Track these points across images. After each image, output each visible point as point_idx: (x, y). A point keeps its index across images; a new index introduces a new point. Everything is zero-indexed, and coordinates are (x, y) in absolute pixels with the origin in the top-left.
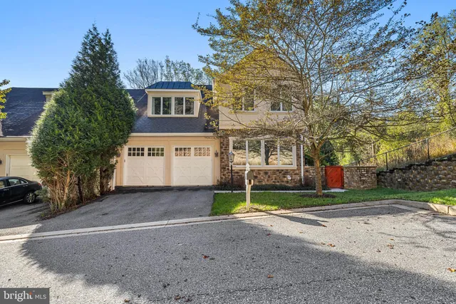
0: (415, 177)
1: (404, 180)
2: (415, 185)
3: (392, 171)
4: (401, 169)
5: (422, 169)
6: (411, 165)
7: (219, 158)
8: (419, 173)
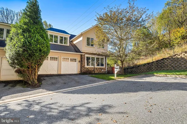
0: (135, 70)
1: (131, 71)
2: (135, 72)
3: (128, 69)
4: (131, 68)
5: (137, 68)
6: (134, 67)
7: (80, 63)
8: (136, 69)
